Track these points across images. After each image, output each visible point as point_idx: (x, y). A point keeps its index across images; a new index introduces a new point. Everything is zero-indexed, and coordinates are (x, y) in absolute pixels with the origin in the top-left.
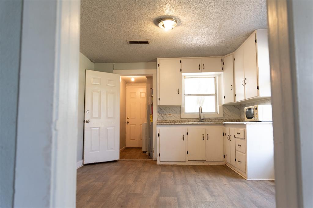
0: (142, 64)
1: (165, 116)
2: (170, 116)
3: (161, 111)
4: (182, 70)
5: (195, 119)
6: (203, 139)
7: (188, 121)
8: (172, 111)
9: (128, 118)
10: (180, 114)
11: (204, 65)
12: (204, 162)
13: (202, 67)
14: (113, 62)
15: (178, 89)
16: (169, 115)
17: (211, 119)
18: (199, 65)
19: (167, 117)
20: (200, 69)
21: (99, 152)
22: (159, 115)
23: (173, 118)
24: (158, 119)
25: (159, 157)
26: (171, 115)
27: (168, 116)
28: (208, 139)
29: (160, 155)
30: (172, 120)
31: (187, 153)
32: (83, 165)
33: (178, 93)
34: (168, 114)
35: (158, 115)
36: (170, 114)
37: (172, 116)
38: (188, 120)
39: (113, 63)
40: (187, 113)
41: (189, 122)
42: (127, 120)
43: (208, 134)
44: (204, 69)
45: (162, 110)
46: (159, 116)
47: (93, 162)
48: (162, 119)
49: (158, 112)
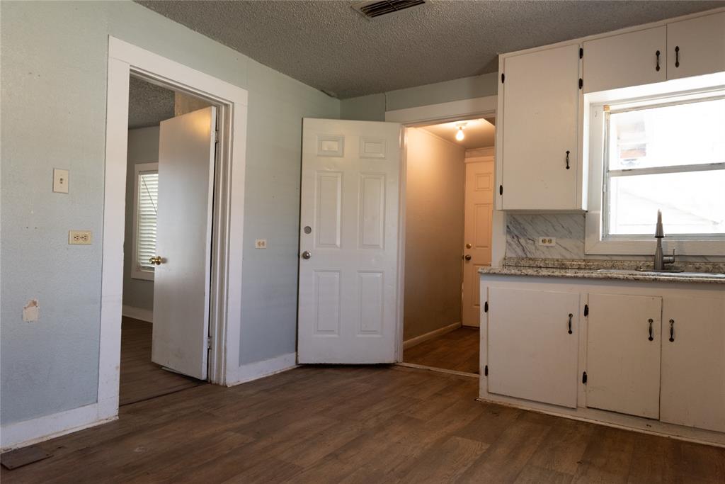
0: (464, 83)
1: (530, 247)
2: (547, 244)
3: (517, 229)
4: (584, 83)
5: (644, 259)
6: (651, 339)
7: (610, 264)
8: (553, 226)
9: (468, 247)
10: (584, 238)
11: (677, 49)
12: (650, 423)
13: (667, 59)
14: (383, 90)
15: (568, 152)
16: (544, 241)
17: (711, 260)
18: (658, 53)
19: (537, 249)
20: (658, 68)
21: (336, 336)
22: (510, 240)
23: (556, 254)
24: (509, 255)
25: (485, 377)
26: (550, 241)
27: (541, 243)
28: (672, 340)
29: (489, 372)
30: (553, 260)
31: (585, 379)
32: (296, 367)
33: (568, 168)
34: (541, 239)
35: (507, 242)
36: (547, 239)
37: (553, 244)
38: (613, 261)
39: (383, 92)
40: (614, 236)
41: (613, 267)
42: (467, 252)
43: (672, 322)
44: (677, 64)
45: (520, 224)
46: (510, 244)
47: (323, 362)
48: (521, 253)
49: (509, 231)
